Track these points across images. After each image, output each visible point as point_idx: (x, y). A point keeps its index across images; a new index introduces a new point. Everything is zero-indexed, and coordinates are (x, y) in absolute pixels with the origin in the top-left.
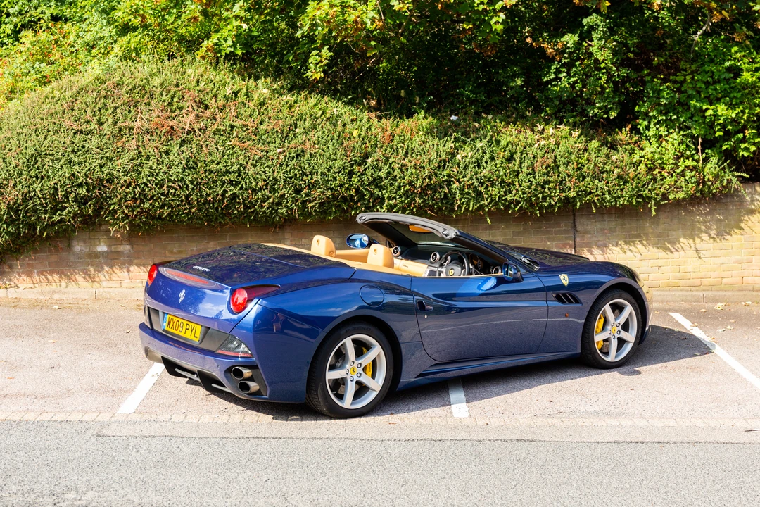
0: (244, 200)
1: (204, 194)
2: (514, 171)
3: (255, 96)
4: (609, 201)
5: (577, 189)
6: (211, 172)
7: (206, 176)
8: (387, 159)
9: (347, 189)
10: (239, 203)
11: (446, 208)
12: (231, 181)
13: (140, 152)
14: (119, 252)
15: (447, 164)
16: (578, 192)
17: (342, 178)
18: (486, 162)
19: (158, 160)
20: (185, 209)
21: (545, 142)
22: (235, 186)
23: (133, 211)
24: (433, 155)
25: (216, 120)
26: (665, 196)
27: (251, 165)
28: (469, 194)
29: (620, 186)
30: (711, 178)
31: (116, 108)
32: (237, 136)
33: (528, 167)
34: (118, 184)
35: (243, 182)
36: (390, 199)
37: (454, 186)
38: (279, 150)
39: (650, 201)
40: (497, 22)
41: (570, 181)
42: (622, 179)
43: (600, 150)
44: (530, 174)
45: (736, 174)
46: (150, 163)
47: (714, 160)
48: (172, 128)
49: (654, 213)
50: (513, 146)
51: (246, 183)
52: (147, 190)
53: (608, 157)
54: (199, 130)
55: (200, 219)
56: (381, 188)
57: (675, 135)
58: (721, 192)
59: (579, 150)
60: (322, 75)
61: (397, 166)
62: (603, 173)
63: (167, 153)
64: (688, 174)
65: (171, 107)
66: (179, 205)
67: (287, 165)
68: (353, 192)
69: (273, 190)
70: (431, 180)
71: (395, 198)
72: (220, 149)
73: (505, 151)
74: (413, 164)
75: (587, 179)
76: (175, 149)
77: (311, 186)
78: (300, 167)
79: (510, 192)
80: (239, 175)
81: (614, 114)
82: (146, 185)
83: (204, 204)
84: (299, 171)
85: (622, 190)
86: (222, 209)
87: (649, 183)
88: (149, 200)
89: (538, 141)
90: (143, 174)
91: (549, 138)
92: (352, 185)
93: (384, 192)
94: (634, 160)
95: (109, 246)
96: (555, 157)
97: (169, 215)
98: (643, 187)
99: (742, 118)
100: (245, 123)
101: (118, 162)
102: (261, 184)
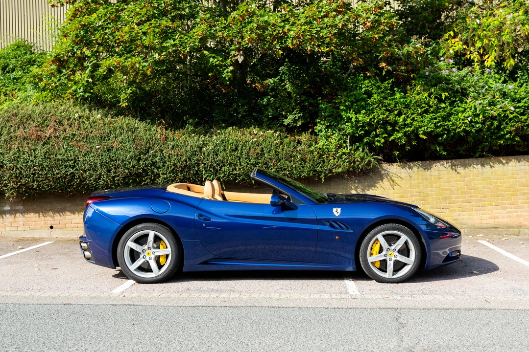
0: (79, 177)
1: (55, 173)
2: (238, 157)
3: (91, 119)
4: (296, 174)
5: (276, 167)
6: (58, 160)
7: (55, 163)
8: (162, 151)
9: (138, 169)
10: (77, 179)
11: (198, 180)
12: (70, 165)
13: (19, 150)
14: (16, 210)
15: (197, 153)
16: (276, 169)
17: (134, 162)
18: (221, 152)
19: (29, 154)
20: (47, 183)
21: (256, 139)
22: (73, 168)
23: (17, 184)
24: (188, 148)
25: (66, 132)
26: (330, 171)
27: (83, 156)
28: (211, 171)
29: (302, 164)
30: (359, 160)
31: (12, 126)
32: (76, 140)
33: (245, 154)
34: (7, 168)
35: (77, 166)
36: (163, 174)
37: (201, 166)
38: (97, 147)
39: (322, 174)
40: (228, 72)
41: (271, 162)
42: (304, 161)
43: (290, 144)
44: (246, 158)
45: (374, 157)
46: (25, 156)
47: (361, 149)
48: (39, 136)
49: (323, 181)
50: (237, 142)
51: (79, 167)
52: (22, 171)
53: (295, 147)
54: (55, 137)
55: (56, 189)
56: (158, 168)
57: (337, 135)
58: (365, 168)
59: (277, 144)
60: (127, 104)
61: (166, 155)
62: (292, 157)
63: (35, 150)
64: (344, 157)
65: (42, 125)
66: (42, 180)
67: (102, 156)
68: (141, 171)
69: (94, 170)
70: (187, 162)
71: (166, 174)
72: (65, 147)
73: (232, 145)
74: (176, 153)
75: (282, 161)
76: (39, 148)
77: (117, 167)
78: (110, 156)
79: (236, 170)
80: (75, 162)
81: (299, 124)
82: (22, 169)
83: (56, 179)
84: (109, 158)
85: (303, 167)
86: (68, 183)
87: (320, 163)
88: (26, 178)
89: (253, 139)
90: (20, 162)
91: (259, 138)
92: (140, 166)
93: (159, 170)
94: (311, 149)
95: (11, 207)
96: (262, 148)
97: (38, 186)
98: (316, 165)
99: (373, 122)
100: (81, 132)
101: (6, 156)
102: (87, 167)
